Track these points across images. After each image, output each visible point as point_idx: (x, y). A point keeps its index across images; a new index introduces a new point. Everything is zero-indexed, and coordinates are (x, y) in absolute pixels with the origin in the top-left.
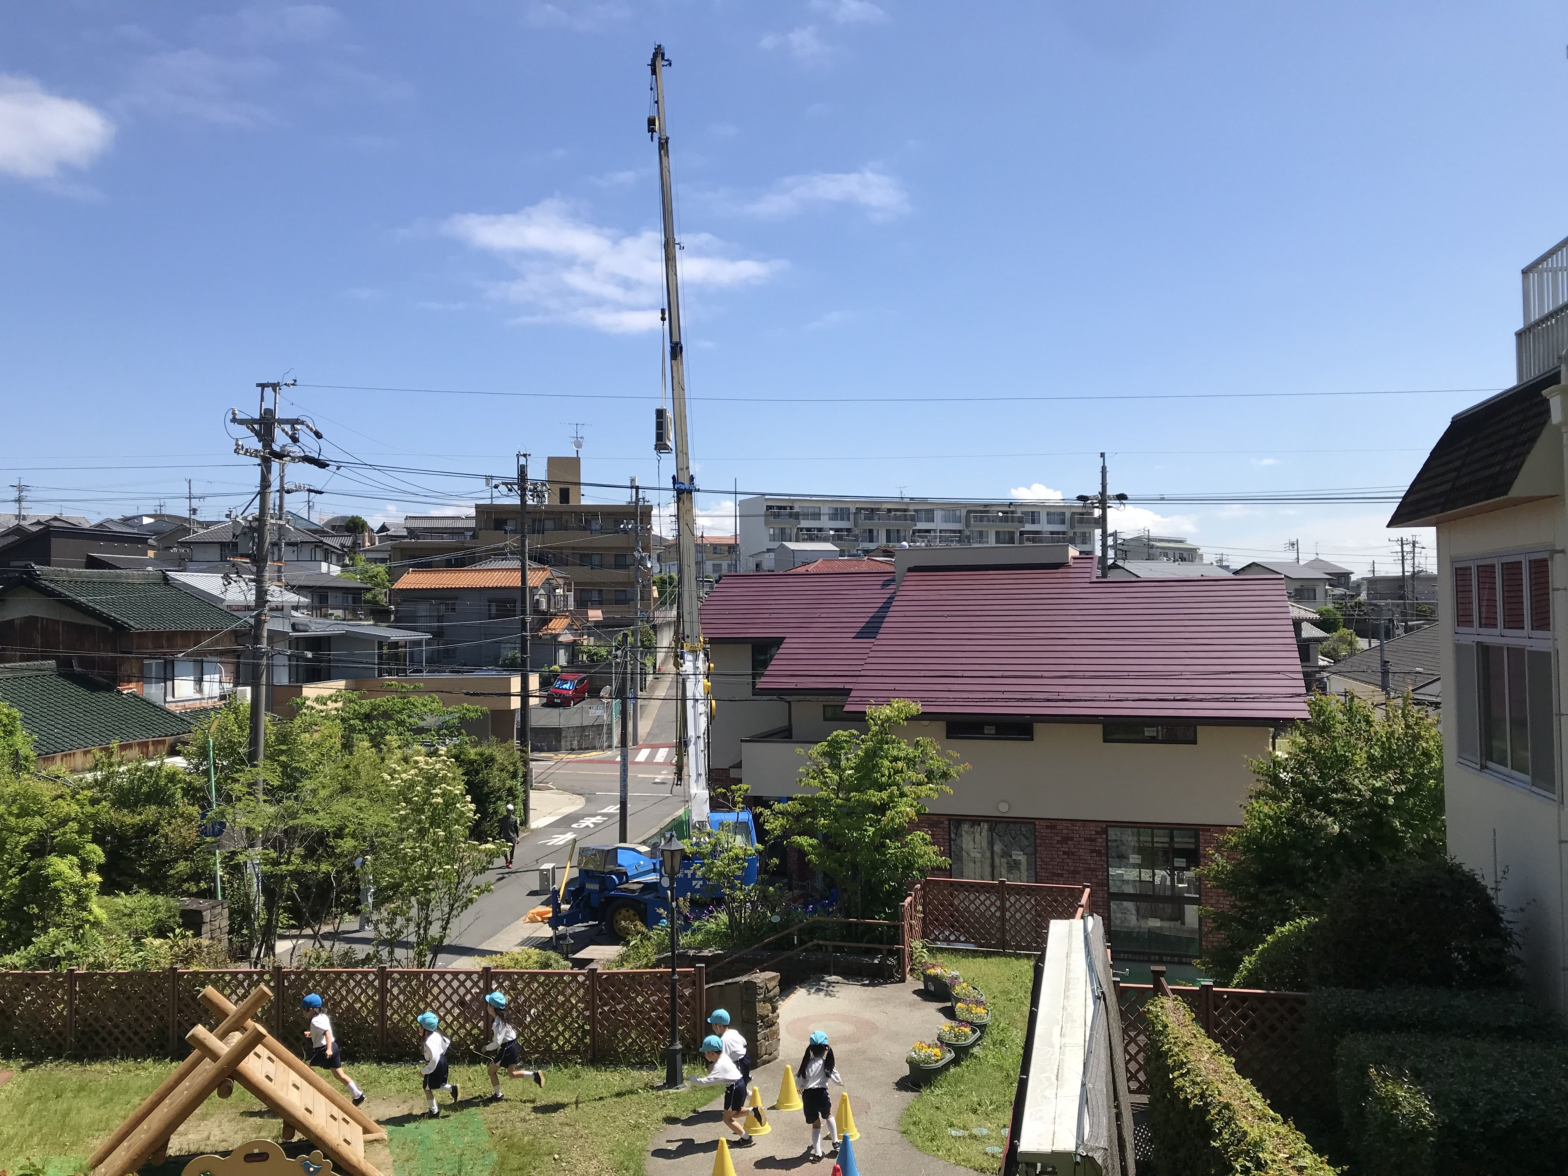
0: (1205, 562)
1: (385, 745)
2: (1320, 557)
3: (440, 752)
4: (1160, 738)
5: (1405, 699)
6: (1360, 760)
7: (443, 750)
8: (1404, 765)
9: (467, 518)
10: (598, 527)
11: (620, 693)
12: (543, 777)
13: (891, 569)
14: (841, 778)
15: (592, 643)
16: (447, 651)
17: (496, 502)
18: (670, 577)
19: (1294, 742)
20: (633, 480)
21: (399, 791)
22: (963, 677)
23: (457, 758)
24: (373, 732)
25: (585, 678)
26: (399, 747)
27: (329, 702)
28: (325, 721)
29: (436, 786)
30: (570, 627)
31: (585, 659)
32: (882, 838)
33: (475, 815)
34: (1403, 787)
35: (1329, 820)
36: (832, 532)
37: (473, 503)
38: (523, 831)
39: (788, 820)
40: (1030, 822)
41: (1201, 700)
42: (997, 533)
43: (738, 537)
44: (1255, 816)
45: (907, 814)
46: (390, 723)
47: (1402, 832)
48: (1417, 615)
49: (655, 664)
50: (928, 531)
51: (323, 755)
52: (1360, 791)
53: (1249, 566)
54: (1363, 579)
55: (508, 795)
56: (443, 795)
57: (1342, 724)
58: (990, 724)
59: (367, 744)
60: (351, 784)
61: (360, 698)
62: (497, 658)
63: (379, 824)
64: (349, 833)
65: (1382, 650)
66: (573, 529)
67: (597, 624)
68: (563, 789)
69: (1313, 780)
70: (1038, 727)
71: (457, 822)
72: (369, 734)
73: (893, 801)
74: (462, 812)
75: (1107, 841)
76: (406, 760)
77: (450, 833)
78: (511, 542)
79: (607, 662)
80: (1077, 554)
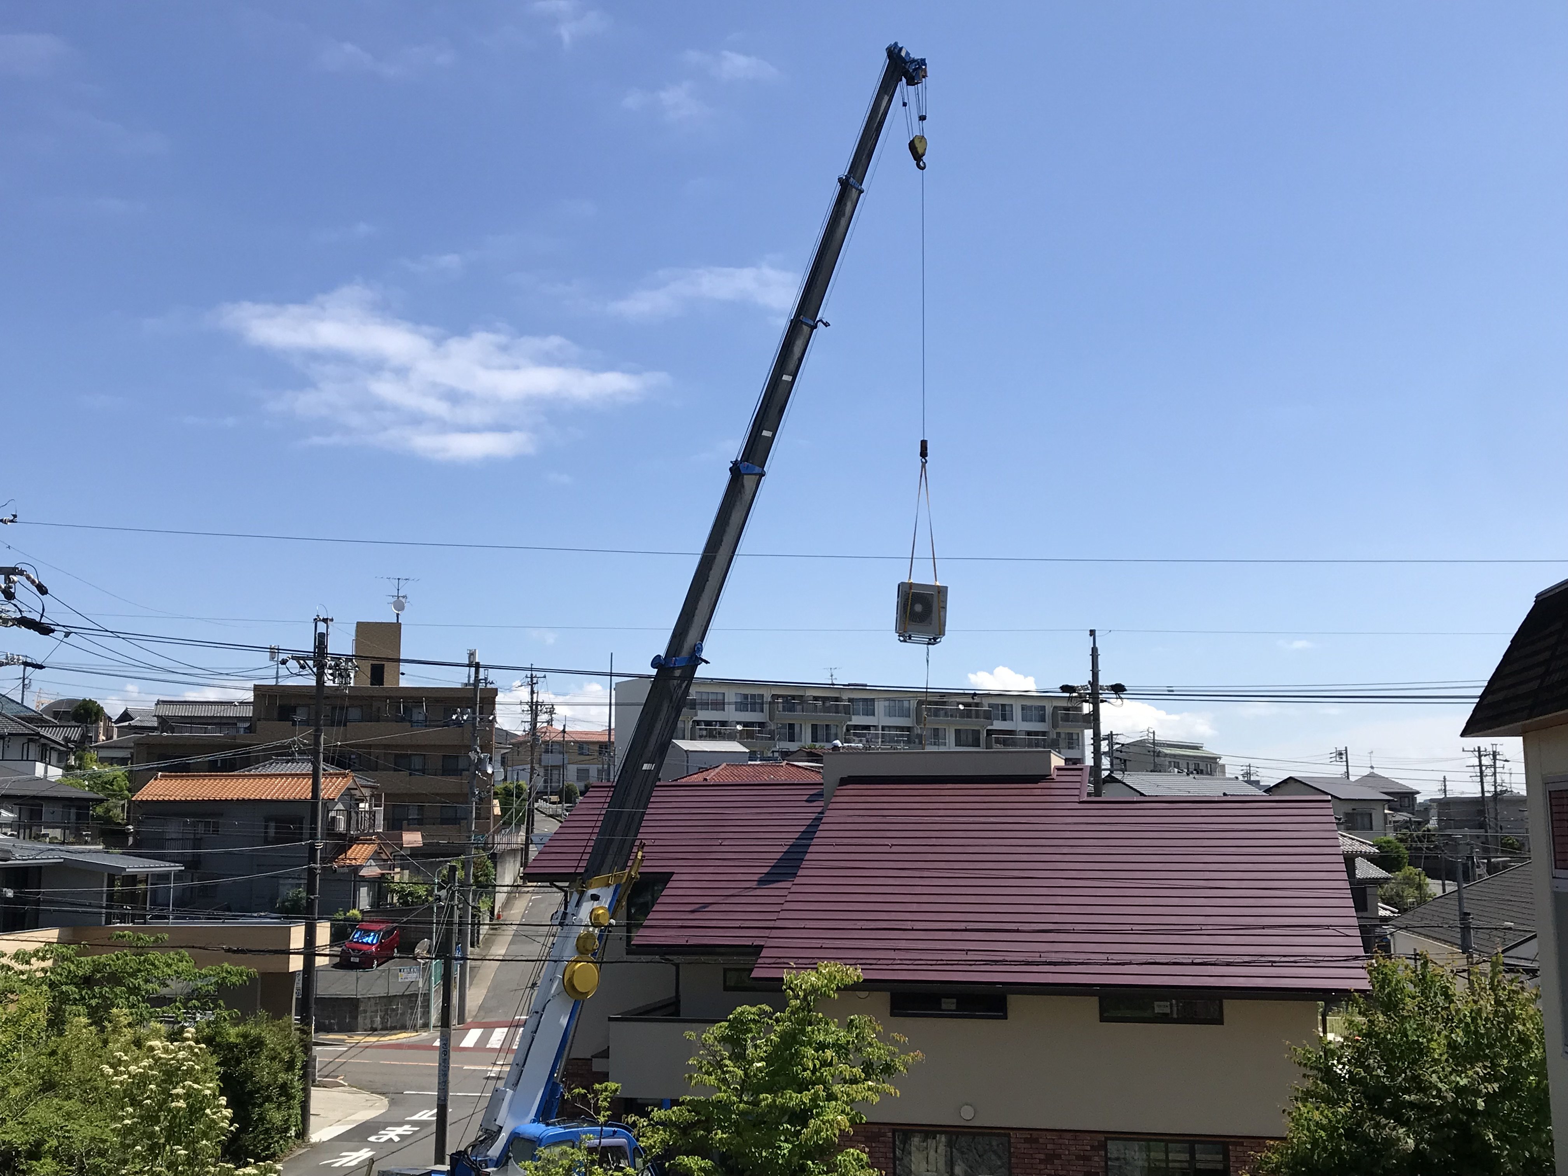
0: (1227, 776)
1: (110, 1022)
2: (1376, 771)
3: (186, 1035)
4: (1175, 1016)
5: (1494, 965)
6: (1438, 1048)
7: (190, 1032)
8: (1497, 1055)
9: (241, 703)
10: (421, 717)
11: (443, 952)
12: (331, 1067)
13: (817, 778)
14: (746, 1074)
15: (406, 878)
16: (204, 888)
17: (283, 682)
18: (518, 787)
19: (1351, 1023)
20: (472, 654)
21: (125, 1091)
22: (913, 930)
23: (209, 1041)
24: (94, 1002)
25: (395, 928)
26: (130, 1025)
27: (33, 960)
28: (27, 987)
29: (177, 1083)
30: (376, 856)
31: (395, 900)
32: (802, 1158)
33: (231, 1125)
34: (1496, 1086)
35: (1401, 1131)
36: (739, 727)
37: (251, 684)
38: (299, 1147)
39: (672, 1133)
40: (1003, 1133)
41: (1228, 964)
42: (958, 732)
43: (613, 732)
44: (1303, 1126)
45: (838, 1123)
46: (118, 990)
47: (1497, 1148)
48: (1503, 851)
49: (493, 908)
50: (867, 728)
51: (19, 1037)
52: (1439, 1090)
53: (1285, 782)
54: (1432, 800)
55: (281, 1095)
56: (187, 1096)
57: (1414, 998)
58: (949, 996)
59: (84, 1020)
60: (57, 1078)
61: (78, 954)
62: (273, 901)
63: (93, 1139)
64: (48, 1151)
65: (1460, 899)
66: (387, 720)
67: (415, 852)
68: (360, 1086)
69: (1378, 1076)
70: (1014, 1001)
71: (205, 1135)
72: (89, 1006)
73: (818, 1106)
74: (213, 1120)
75: (1107, 1159)
76: (138, 1043)
77: (194, 1151)
78: (301, 737)
79: (427, 905)
80: (1061, 763)
